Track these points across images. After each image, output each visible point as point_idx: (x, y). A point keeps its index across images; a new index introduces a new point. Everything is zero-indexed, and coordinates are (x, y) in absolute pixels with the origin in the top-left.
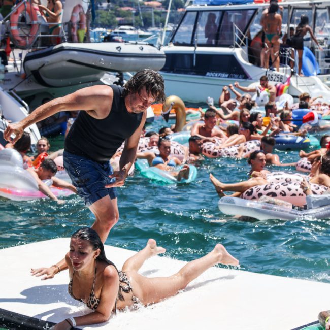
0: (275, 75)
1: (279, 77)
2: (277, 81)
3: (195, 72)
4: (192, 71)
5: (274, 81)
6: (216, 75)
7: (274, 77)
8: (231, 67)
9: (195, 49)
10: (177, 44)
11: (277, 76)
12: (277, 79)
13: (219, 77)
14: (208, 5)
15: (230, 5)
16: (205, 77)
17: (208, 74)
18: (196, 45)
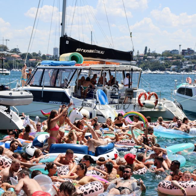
0: (88, 103)
1: (90, 104)
2: (89, 107)
3: (42, 100)
4: (41, 100)
5: (87, 106)
6: (55, 102)
7: (87, 105)
8: (63, 99)
9: (43, 88)
10: (32, 86)
11: (89, 104)
12: (88, 106)
13: (57, 103)
14: (49, 66)
15: (62, 66)
16: (48, 103)
17: (50, 102)
18: (43, 87)
